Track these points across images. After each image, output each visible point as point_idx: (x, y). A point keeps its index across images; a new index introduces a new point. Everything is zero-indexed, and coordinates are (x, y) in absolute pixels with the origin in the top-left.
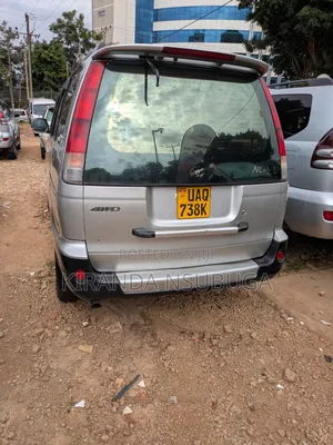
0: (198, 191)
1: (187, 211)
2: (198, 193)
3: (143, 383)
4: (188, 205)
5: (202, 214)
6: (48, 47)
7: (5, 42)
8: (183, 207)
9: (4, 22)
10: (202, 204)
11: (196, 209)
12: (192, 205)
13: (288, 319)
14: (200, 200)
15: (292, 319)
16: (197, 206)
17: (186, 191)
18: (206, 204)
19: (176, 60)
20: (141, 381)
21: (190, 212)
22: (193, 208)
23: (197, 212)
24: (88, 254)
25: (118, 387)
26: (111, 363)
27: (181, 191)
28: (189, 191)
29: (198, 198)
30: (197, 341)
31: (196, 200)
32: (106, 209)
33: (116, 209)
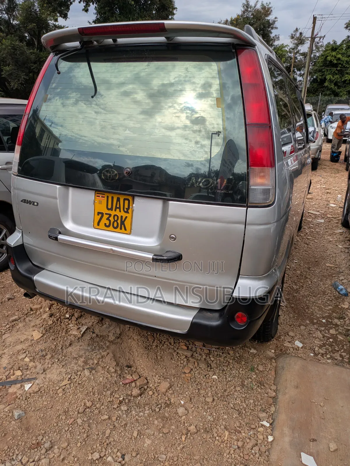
0: (118, 200)
1: (104, 221)
2: (118, 202)
3: (30, 386)
4: (106, 214)
5: (121, 229)
6: (338, 48)
7: (293, 49)
8: (100, 215)
9: (297, 29)
10: (122, 217)
11: (115, 221)
12: (110, 215)
13: (261, 423)
14: (120, 211)
15: (268, 425)
16: (116, 219)
17: (104, 197)
18: (126, 217)
19: (115, 41)
20: (31, 383)
21: (107, 223)
22: (111, 219)
23: (115, 225)
24: (23, 244)
25: (12, 377)
26: (33, 356)
27: (99, 197)
28: (108, 197)
29: (118, 208)
30: (127, 381)
31: (115, 210)
32: (29, 202)
33: (36, 204)
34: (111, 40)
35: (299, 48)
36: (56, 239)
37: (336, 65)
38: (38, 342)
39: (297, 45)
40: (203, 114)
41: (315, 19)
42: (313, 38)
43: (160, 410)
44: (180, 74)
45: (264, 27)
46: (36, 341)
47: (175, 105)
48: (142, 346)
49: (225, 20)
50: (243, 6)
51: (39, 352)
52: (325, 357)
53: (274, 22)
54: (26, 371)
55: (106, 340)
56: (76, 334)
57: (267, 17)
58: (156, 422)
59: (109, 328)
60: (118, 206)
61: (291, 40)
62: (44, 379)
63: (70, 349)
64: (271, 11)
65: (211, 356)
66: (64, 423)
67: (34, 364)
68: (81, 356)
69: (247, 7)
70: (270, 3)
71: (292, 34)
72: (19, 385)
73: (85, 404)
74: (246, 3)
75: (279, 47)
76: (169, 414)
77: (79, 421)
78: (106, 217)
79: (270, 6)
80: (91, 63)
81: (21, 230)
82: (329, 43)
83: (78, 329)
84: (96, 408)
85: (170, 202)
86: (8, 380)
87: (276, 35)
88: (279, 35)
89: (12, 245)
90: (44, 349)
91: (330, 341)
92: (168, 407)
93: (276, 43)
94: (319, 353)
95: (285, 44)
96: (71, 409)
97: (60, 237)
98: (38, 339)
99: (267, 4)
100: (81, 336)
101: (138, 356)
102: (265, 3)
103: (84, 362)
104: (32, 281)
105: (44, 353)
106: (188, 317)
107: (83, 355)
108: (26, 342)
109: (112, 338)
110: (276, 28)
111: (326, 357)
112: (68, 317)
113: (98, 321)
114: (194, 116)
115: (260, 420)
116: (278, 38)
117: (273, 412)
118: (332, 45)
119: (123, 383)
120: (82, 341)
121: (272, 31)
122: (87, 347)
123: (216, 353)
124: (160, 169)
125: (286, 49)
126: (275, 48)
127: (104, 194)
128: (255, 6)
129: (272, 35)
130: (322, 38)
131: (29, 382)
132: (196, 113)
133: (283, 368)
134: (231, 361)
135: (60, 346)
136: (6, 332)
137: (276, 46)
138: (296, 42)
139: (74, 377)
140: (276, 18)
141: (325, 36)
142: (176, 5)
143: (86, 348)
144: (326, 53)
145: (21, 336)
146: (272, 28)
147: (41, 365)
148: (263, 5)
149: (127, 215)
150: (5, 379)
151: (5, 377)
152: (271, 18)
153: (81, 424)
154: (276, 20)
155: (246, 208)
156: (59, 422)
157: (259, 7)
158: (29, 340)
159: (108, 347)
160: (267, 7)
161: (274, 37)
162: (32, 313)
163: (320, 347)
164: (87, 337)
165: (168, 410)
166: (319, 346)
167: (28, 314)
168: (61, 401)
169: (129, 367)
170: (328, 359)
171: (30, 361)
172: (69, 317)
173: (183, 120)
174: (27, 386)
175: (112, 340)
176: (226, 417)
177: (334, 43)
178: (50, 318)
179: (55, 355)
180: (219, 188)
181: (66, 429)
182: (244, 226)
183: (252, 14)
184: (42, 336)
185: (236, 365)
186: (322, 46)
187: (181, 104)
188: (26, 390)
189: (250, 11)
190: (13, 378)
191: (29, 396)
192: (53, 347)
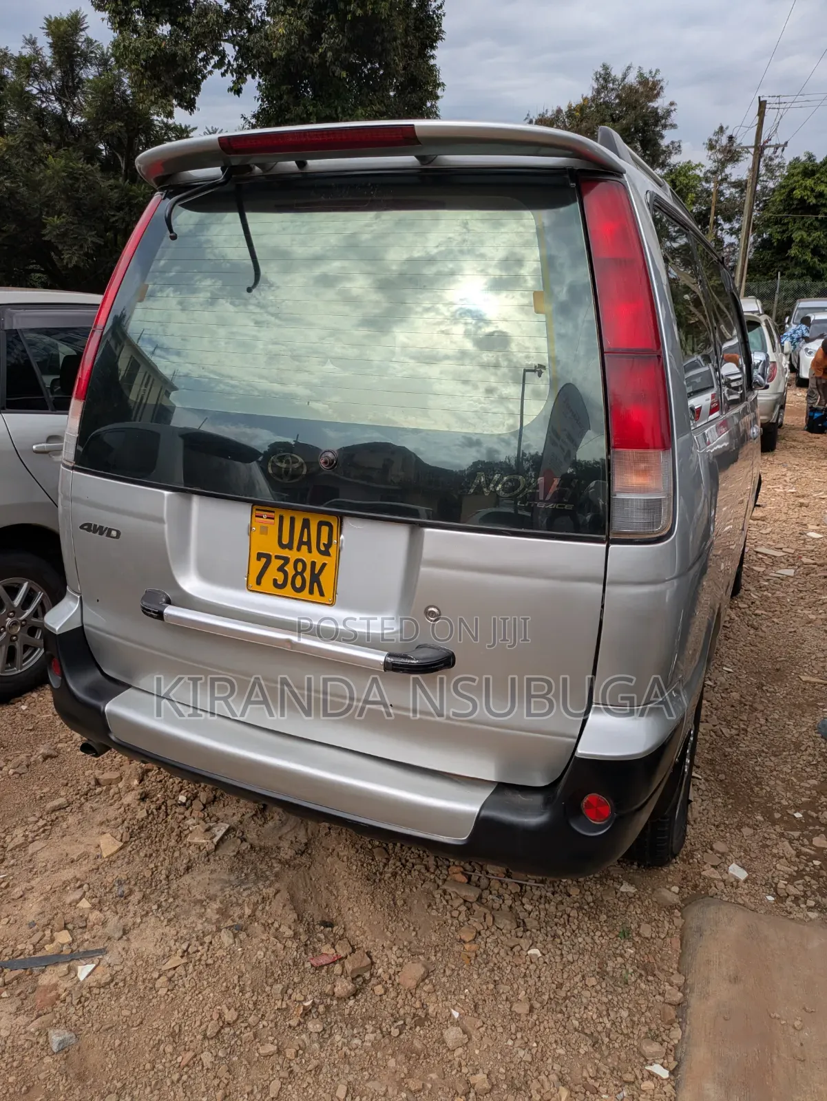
0: (306, 524)
1: (273, 573)
2: (306, 530)
3: (89, 971)
4: (277, 557)
5: (311, 592)
6: (818, 171)
7: (714, 173)
8: (264, 560)
9: (721, 128)
10: (313, 564)
11: (297, 573)
12: (286, 560)
13: (648, 1068)
14: (310, 551)
15: (664, 1074)
16: (300, 567)
17: (273, 519)
18: (324, 565)
19: (302, 164)
20: (93, 963)
21: (280, 577)
22: (290, 569)
23: (298, 583)
24: (82, 627)
25: (47, 947)
26: (98, 895)
27: (262, 517)
28: (281, 518)
29: (305, 543)
30: (323, 960)
31: (299, 549)
32: (100, 530)
33: (114, 533)
34: (292, 164)
35: (728, 170)
36: (160, 615)
37: (814, 209)
38: (111, 861)
39: (723, 164)
40: (503, 327)
41: (762, 105)
42: (759, 149)
43: (400, 1034)
44: (451, 235)
45: (646, 124)
46: (107, 860)
47: (440, 306)
48: (360, 874)
49: (555, 109)
50: (597, 79)
51: (114, 886)
52: (803, 906)
53: (668, 113)
54: (81, 933)
55: (274, 858)
56: (203, 843)
57: (651, 101)
58: (392, 1063)
59: (280, 828)
60: (305, 539)
61: (707, 153)
62: (123, 953)
63: (187, 879)
64: (662, 88)
65: (525, 900)
66: (170, 1061)
67: (101, 915)
68: (212, 898)
69: (606, 80)
70: (658, 71)
71: (710, 140)
72: (63, 968)
73: (221, 1016)
74: (602, 72)
75: (682, 168)
76: (425, 1042)
77: (207, 1058)
78: (276, 563)
79: (658, 77)
80: (249, 215)
81: (79, 594)
82: (797, 159)
83: (208, 830)
84: (246, 1024)
85: (428, 530)
86: (39, 954)
87: (673, 143)
88: (679, 142)
89: (57, 629)
90: (124, 878)
91: (814, 866)
92: (422, 1025)
93: (674, 160)
94: (788, 895)
95: (695, 162)
96: (186, 1028)
97: (169, 610)
98: (112, 855)
99: (651, 72)
100: (214, 847)
101: (349, 899)
102: (646, 71)
103: (219, 911)
104: (102, 715)
105: (125, 888)
106: (469, 805)
107: (219, 894)
108: (84, 863)
109: (287, 853)
110: (674, 126)
111: (805, 903)
112: (184, 801)
113: (254, 812)
114: (483, 330)
115: (646, 1060)
116: (678, 149)
117: (676, 1042)
118: (803, 163)
119: (312, 965)
120: (215, 860)
121: (664, 132)
122: (229, 875)
123: (537, 893)
124: (403, 451)
125: (697, 172)
126: (671, 170)
127: (273, 512)
128: (624, 79)
129: (664, 143)
130: (780, 149)
131: (88, 960)
132: (488, 322)
133: (700, 931)
134: (574, 913)
135: (163, 872)
136: (37, 838)
137: (675, 166)
138: (720, 156)
139: (195, 949)
140: (672, 104)
141: (786, 143)
142: (443, 77)
143: (225, 877)
144: (791, 181)
145: (73, 847)
146: (665, 126)
147: (117, 917)
148: (641, 75)
149: (325, 559)
150: (31, 952)
151: (31, 947)
152: (660, 104)
153: (210, 1066)
154: (672, 108)
155: (604, 546)
156: (158, 1061)
157: (632, 79)
158: (91, 858)
159: (277, 875)
160: (651, 79)
161: (668, 147)
162: (98, 790)
163: (791, 880)
164: (229, 850)
165: (421, 1032)
166: (787, 876)
167: (89, 794)
168: (162, 1007)
169: (328, 924)
170: (810, 909)
171: (91, 909)
172: (187, 800)
173: (459, 338)
174: (84, 971)
175: (287, 857)
176: (561, 1051)
177: (809, 158)
178: (142, 804)
179: (150, 894)
180: (541, 498)
181: (173, 1077)
182: (602, 586)
183: (618, 96)
184: (121, 848)
185: (587, 924)
186: (780, 166)
187: (452, 304)
188: (81, 979)
189: (613, 89)
190: (49, 949)
191: (88, 995)
192: (148, 874)
